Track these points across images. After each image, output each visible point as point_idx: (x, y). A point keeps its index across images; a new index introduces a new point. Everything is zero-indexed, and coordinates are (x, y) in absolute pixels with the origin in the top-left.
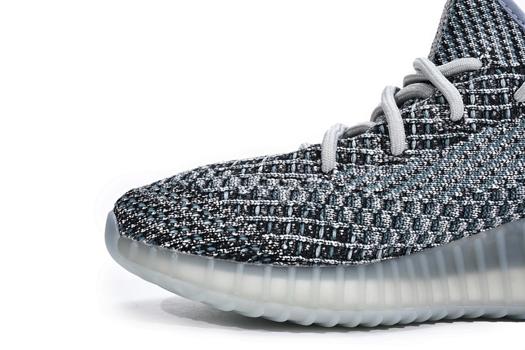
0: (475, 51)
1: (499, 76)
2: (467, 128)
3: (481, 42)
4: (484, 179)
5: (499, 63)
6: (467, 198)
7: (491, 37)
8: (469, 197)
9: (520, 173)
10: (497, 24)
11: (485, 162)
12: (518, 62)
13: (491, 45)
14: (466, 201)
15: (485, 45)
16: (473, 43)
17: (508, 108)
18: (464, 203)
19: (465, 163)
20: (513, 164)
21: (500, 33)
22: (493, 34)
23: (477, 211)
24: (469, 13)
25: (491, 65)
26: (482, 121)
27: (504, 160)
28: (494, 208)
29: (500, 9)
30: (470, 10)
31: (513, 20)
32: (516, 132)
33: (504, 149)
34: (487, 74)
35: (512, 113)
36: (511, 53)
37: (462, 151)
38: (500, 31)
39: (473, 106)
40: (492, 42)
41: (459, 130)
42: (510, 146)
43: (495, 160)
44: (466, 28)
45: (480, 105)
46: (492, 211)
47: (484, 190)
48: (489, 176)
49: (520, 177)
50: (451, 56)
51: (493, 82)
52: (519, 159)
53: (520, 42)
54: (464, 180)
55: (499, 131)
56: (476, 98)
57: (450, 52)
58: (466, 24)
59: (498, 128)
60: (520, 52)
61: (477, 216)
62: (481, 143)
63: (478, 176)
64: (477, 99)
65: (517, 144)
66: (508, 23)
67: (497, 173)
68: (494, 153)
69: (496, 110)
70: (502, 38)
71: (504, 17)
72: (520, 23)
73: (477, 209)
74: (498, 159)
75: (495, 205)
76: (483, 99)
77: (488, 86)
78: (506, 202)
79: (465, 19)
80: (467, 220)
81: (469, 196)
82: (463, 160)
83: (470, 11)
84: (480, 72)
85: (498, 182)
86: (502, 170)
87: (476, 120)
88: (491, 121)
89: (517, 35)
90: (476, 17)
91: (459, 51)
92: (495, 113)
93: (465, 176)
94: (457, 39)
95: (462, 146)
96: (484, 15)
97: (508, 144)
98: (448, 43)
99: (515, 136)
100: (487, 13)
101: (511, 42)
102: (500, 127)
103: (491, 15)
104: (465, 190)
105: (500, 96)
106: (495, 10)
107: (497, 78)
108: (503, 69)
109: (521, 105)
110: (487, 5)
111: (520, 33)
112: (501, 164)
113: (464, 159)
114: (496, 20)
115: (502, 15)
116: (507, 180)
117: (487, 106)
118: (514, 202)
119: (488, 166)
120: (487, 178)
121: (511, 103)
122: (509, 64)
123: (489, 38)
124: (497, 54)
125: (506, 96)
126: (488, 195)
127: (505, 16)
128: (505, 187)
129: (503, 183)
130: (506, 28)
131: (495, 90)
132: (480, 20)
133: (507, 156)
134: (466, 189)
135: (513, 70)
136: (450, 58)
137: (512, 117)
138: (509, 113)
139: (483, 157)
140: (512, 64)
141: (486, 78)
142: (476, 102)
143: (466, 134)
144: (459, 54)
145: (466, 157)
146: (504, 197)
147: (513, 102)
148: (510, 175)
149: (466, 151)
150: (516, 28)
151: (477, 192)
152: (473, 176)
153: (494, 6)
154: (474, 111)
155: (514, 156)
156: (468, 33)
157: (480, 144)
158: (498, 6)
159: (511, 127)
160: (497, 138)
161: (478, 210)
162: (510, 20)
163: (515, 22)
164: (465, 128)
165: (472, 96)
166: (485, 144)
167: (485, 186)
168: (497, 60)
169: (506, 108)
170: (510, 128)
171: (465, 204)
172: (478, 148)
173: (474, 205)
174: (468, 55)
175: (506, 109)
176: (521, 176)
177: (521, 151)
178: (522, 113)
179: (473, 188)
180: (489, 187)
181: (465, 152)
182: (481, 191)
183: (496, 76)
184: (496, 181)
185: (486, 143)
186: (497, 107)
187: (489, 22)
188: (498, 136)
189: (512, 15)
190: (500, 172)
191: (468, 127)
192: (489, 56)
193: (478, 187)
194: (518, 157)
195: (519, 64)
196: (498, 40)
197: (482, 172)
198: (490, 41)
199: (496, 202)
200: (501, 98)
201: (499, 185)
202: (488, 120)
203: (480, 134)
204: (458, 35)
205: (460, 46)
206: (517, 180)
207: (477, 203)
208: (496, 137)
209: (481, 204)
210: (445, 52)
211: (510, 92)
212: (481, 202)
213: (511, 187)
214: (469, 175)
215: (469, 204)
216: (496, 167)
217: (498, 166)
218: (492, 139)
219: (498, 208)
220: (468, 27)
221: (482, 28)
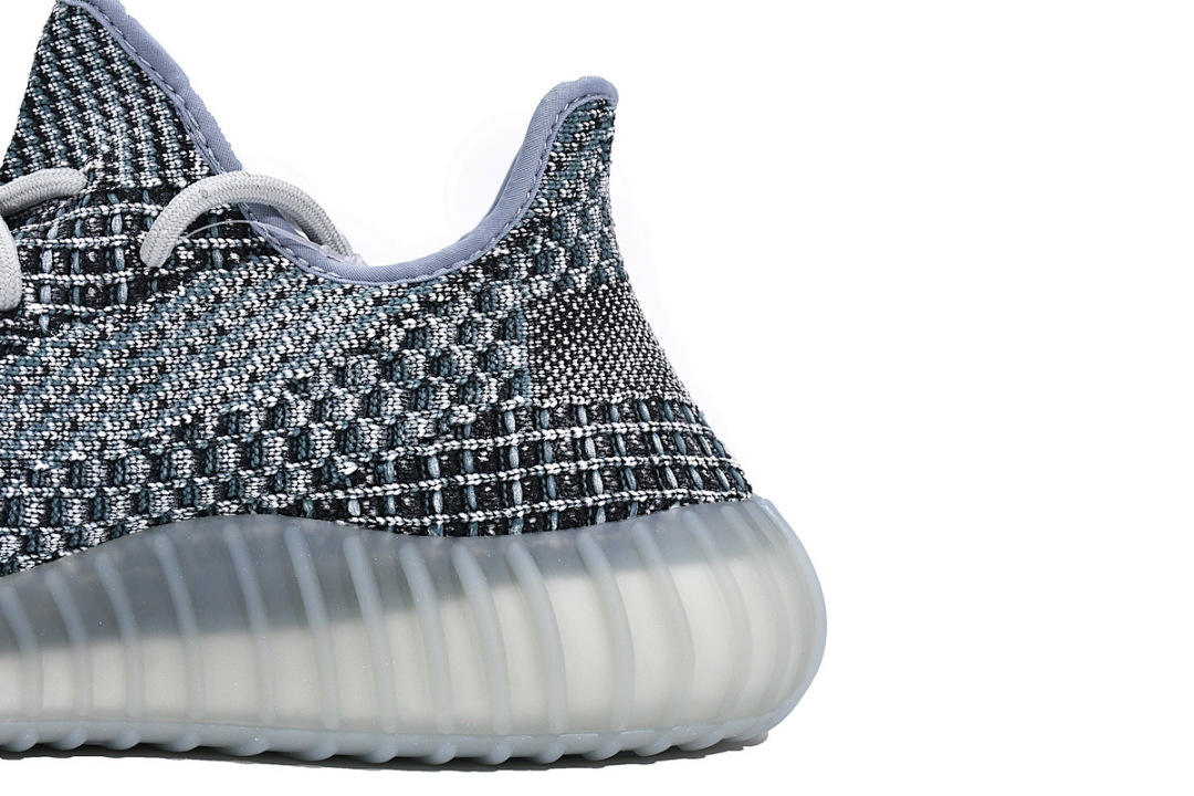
0: (79, 152)
1: (111, 210)
2: (28, 326)
3: (91, 134)
4: (53, 438)
5: (117, 180)
6: (14, 481)
7: (111, 121)
8: (19, 479)
9: (134, 425)
10: (122, 92)
11: (59, 401)
12: (160, 177)
13: (109, 139)
14: (11, 489)
15: (98, 139)
16: (74, 135)
17: (123, 280)
18: (8, 492)
19: (15, 403)
20: (121, 406)
21: (128, 113)
22: (115, 115)
23: (35, 511)
24: (61, 69)
25: (99, 184)
26: (64, 310)
27: (102, 397)
28: (74, 504)
29: (124, 59)
30: (63, 62)
31: (155, 84)
32: (136, 333)
33: (103, 372)
34: (89, 205)
35: (132, 291)
36: (145, 158)
37: (10, 378)
38: (128, 108)
39: (46, 276)
40: (112, 133)
41: (8, 329)
42: (117, 365)
43: (82, 396)
44: (59, 101)
45: (61, 274)
46: (70, 511)
47: (51, 463)
48: (66, 433)
49: (134, 434)
50: (30, 165)
51: (95, 223)
52: (135, 395)
53: (165, 133)
54: (10, 442)
55: (97, 333)
56: (53, 258)
57: (30, 155)
58: (59, 93)
59: (96, 325)
60: (165, 155)
61: (37, 521)
62: (53, 359)
63: (40, 431)
64: (56, 260)
65: (136, 360)
66: (143, 91)
67: (84, 426)
68: (81, 381)
69: (94, 286)
70: (132, 124)
71: (136, 77)
72: (168, 89)
73: (34, 505)
74: (88, 395)
75: (76, 497)
76: (69, 261)
77: (86, 232)
78: (100, 490)
79: (56, 81)
80: (15, 530)
81: (17, 477)
82: (10, 396)
83: (63, 65)
84: (78, 200)
85: (86, 446)
86: (95, 419)
87: (51, 307)
88: (83, 309)
89: (162, 117)
90: (77, 78)
91: (48, 154)
92: (92, 292)
93: (12, 432)
94: (42, 127)
95: (12, 365)
96: (92, 73)
97: (114, 360)
98: (24, 135)
99: (131, 343)
100: (99, 68)
101: (149, 133)
102: (100, 322)
103: (109, 72)
104: (11, 464)
105: (108, 254)
106: (114, 62)
107: (106, 213)
108: (122, 194)
109: (157, 274)
110: (96, 50)
111: (167, 112)
112: (95, 405)
113: (13, 394)
114: (120, 84)
115: (130, 72)
116: (106, 440)
117: (74, 277)
118: (121, 491)
119: (65, 410)
120: (60, 437)
121: (131, 269)
122: (138, 181)
123: (105, 124)
124: (117, 159)
125: (119, 254)
126: (61, 475)
127: (136, 74)
128: (100, 457)
129: (97, 448)
130: (140, 101)
131: (96, 240)
132: (86, 84)
133: (109, 388)
134: (13, 461)
135: (146, 196)
136: (30, 168)
137: (131, 300)
138: (124, 292)
139: (56, 390)
140: (144, 183)
141: (84, 215)
142: (54, 266)
143: (24, 339)
144: (48, 160)
145: (19, 389)
146: (96, 479)
147: (136, 268)
148: (112, 431)
149: (20, 376)
150: (160, 101)
151: (37, 468)
152: (30, 433)
153: (111, 54)
154: (48, 288)
155: (126, 387)
156: (65, 113)
157: (50, 361)
158: (120, 52)
159: (126, 322)
160: (90, 348)
161: (37, 508)
162: (147, 84)
163: (158, 88)
164: (24, 326)
165: (46, 253)
166: (62, 362)
167: (56, 455)
168: (115, 172)
169: (117, 281)
170: (123, 324)
171: (9, 495)
172: (47, 371)
173: (28, 496)
174: (64, 163)
175: (119, 283)
176: (136, 431)
177: (142, 375)
178: (157, 291)
179: (29, 459)
180: (64, 458)
181: (17, 378)
182: (45, 467)
183: (105, 209)
184: (79, 444)
185: (64, 359)
186: (98, 277)
187: (105, 87)
188: (92, 344)
189: (150, 73)
190: (92, 424)
191: (31, 322)
192: (103, 163)
193: (40, 457)
194: (134, 389)
195: (158, 182)
196: (125, 129)
197: (51, 425)
198: (109, 132)
199: (79, 491)
200: (110, 259)
201: (86, 452)
202: (76, 308)
203: (55, 339)
204: (44, 117)
205: (48, 143)
206: (127, 441)
207: (36, 493)
208: (88, 346)
209: (44, 495)
210: (18, 156)
211: (129, 244)
212: (45, 489)
213: (113, 458)
214: (21, 430)
215: (18, 494)
216: (82, 412)
217: (87, 410)
218: (78, 350)
219: (83, 504)
220: (64, 99)
221: (92, 101)
